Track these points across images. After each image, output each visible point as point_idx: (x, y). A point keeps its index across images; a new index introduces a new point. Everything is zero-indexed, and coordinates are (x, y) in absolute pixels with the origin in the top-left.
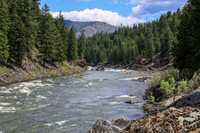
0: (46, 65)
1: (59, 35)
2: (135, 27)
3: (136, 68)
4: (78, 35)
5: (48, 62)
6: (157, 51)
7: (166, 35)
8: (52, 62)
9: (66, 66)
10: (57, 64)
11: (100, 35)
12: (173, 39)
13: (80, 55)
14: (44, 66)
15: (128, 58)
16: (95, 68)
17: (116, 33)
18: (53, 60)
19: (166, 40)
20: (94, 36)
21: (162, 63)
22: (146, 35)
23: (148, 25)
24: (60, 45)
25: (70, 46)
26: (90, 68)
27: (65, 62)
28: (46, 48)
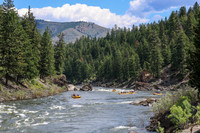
0: (10, 83)
1: (28, 41)
2: (135, 29)
3: (137, 87)
4: (54, 40)
5: (12, 79)
6: (166, 63)
7: (179, 41)
8: (18, 80)
9: (38, 85)
10: (25, 82)
11: (86, 40)
12: (188, 45)
13: (57, 69)
14: (6, 84)
15: (125, 73)
16: (78, 88)
17: (108, 38)
18: (20, 77)
19: (179, 48)
20: (78, 42)
21: (174, 79)
22: (150, 40)
23: (153, 26)
24: (29, 55)
25: (43, 56)
26: (72, 87)
27: (37, 80)
28: (10, 59)
